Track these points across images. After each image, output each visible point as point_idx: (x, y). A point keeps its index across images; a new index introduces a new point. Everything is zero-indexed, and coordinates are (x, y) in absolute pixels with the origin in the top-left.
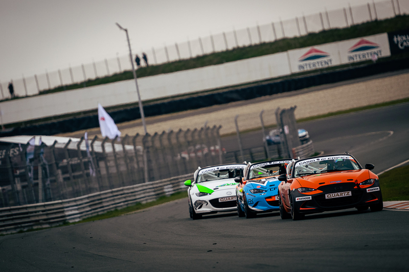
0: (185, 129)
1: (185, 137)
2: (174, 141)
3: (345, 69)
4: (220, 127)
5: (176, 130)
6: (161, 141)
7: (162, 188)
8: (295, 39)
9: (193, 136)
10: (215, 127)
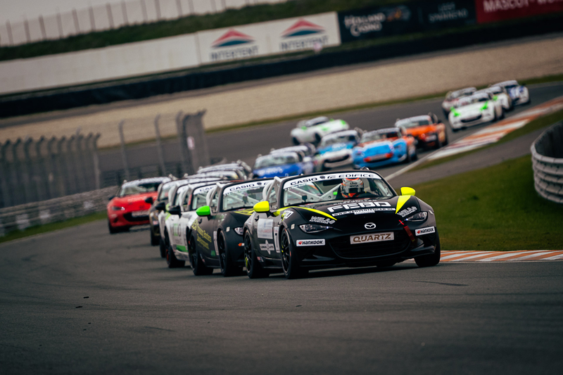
0: (49, 137)
1: (49, 148)
2: (33, 153)
3: (276, 60)
4: (98, 136)
5: (37, 138)
6: (15, 152)
7: (13, 218)
8: (208, 16)
9: (59, 147)
10: (91, 135)
